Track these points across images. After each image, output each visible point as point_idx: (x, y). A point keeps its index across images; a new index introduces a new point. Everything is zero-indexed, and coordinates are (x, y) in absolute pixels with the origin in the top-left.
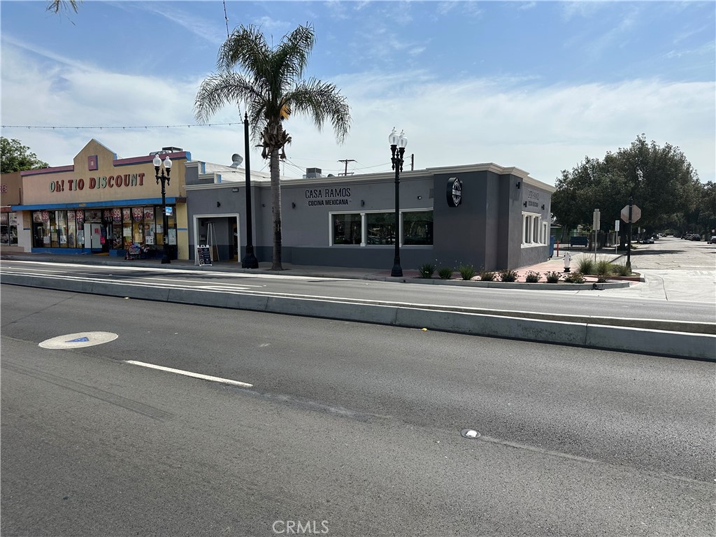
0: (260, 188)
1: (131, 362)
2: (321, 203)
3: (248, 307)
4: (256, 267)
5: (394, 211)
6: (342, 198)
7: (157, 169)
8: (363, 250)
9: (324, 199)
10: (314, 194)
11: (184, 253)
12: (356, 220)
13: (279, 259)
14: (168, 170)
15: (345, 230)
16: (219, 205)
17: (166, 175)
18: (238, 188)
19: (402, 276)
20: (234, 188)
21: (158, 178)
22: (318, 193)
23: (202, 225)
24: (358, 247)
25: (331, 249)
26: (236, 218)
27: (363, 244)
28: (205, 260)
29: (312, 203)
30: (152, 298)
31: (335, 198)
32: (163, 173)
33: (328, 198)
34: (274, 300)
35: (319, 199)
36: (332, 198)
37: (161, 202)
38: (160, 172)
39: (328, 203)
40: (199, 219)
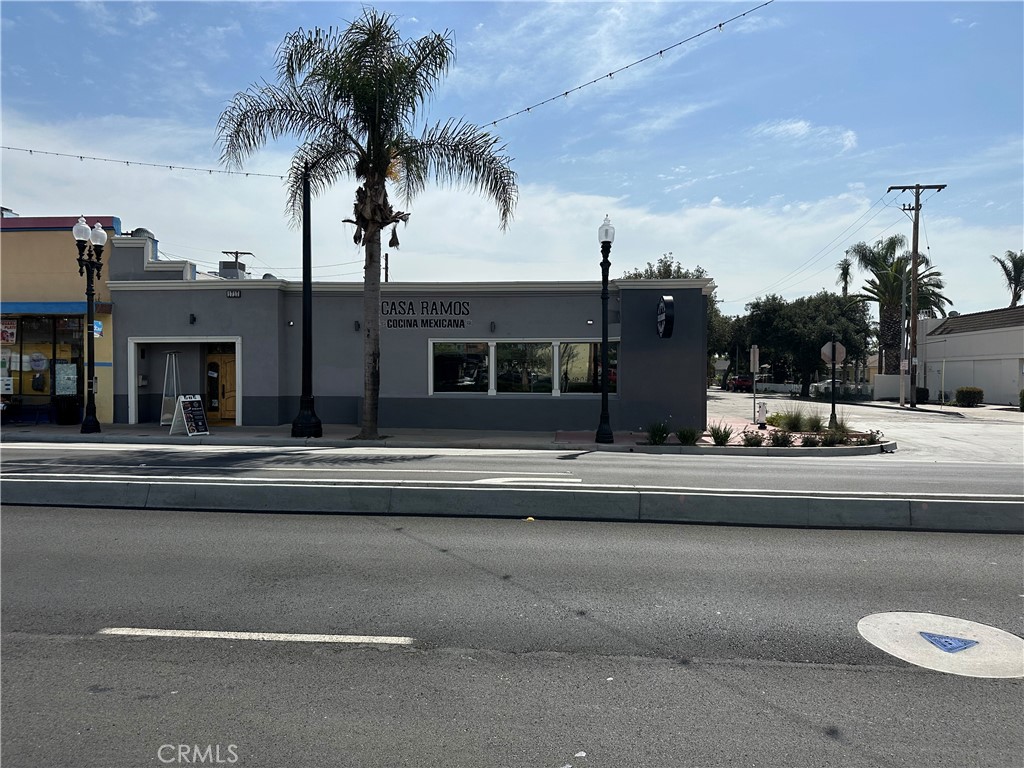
2: (411, 324)
4: (318, 434)
6: (453, 317)
7: (81, 245)
8: (493, 400)
9: (419, 316)
10: (398, 309)
11: (105, 413)
12: (477, 357)
13: (375, 419)
14: (98, 249)
15: (449, 367)
16: (193, 320)
17: (94, 258)
18: (239, 291)
20: (232, 290)
21: (80, 260)
22: (406, 307)
23: (143, 357)
25: (430, 400)
26: (234, 344)
27: (492, 392)
28: (197, 424)
29: (396, 323)
31: (440, 317)
32: (90, 255)
33: (425, 317)
35: (410, 316)
36: (434, 317)
38: (86, 252)
39: (425, 323)
40: (138, 344)
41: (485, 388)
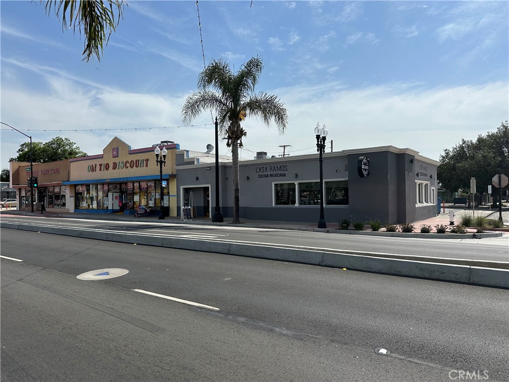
0: (225, 166)
1: (137, 290)
2: (267, 176)
3: (216, 251)
4: (222, 221)
5: (319, 181)
6: (281, 172)
7: (157, 155)
8: (297, 209)
9: (269, 173)
10: (262, 170)
11: (174, 213)
12: (291, 188)
13: (238, 216)
14: (164, 156)
15: (284, 195)
16: (197, 179)
17: (163, 159)
18: (210, 167)
19: (326, 227)
20: (208, 167)
21: (157, 162)
22: (264, 169)
23: (186, 193)
24: (293, 207)
25: (274, 208)
26: (208, 187)
27: (297, 205)
28: (188, 217)
29: (261, 176)
30: (152, 244)
31: (277, 173)
32: (161, 158)
33: (272, 173)
34: (234, 245)
35: (266, 173)
36: (275, 173)
37: (159, 178)
38: (159, 158)
39: (271, 176)
40: (184, 188)
41: (294, 203)
